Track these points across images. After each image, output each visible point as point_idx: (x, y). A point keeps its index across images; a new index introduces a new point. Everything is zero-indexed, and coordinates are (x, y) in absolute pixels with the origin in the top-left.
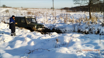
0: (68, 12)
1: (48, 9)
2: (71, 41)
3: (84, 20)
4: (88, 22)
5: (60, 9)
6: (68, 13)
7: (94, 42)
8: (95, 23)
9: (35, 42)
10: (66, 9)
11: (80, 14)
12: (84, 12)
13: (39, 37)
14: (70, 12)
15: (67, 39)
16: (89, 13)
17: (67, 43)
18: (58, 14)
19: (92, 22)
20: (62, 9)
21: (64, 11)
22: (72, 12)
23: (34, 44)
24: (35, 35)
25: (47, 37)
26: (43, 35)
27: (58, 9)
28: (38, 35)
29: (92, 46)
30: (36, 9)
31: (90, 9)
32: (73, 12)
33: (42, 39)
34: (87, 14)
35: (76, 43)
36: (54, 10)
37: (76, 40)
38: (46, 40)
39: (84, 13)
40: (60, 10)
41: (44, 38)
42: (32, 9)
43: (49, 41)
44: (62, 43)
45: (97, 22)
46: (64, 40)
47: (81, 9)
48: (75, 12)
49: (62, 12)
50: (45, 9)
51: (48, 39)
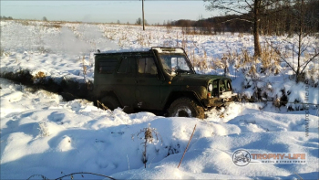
0: (188, 33)
1: (128, 24)
3: (237, 62)
4: (252, 68)
5: (164, 25)
6: (189, 37)
7: (274, 142)
8: (272, 70)
9: (73, 139)
10: (181, 23)
11: (227, 40)
12: (238, 34)
13: (90, 119)
14: (195, 33)
15: (183, 129)
16: (251, 37)
17: (181, 141)
18: (157, 42)
19: (262, 66)
20: (170, 25)
21: (178, 30)
22: (201, 34)
23: (72, 145)
24: (77, 112)
25: (117, 118)
26: (105, 113)
27: (159, 25)
28: (87, 114)
30: (89, 26)
31: (255, 24)
32: (205, 34)
33: (99, 126)
34: (247, 40)
35: (214, 146)
36: (146, 27)
37: (212, 131)
38: (112, 131)
39: (237, 38)
40: (165, 29)
41: (108, 123)
42: (77, 26)
43: (124, 136)
44: (167, 144)
45: (279, 67)
46: (174, 134)
47: (227, 24)
48: (209, 33)
49: (171, 34)
50: (119, 23)
51: (122, 126)
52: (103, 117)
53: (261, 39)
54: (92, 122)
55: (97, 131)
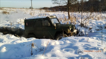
0: (47, 11)
1: (27, 9)
2: (50, 44)
3: (63, 21)
5: (39, 9)
6: (47, 13)
7: (74, 46)
9: (6, 48)
11: (60, 14)
12: (63, 12)
13: (13, 40)
14: (49, 12)
15: (45, 43)
16: (67, 13)
17: (44, 47)
18: (36, 14)
19: (70, 22)
20: (41, 9)
21: (44, 11)
22: (51, 12)
23: (6, 50)
24: (8, 38)
25: (22, 40)
26: (18, 38)
27: (37, 9)
28: (12, 39)
29: (72, 51)
30: (13, 9)
31: (68, 9)
33: (16, 43)
34: (66, 14)
35: (55, 48)
36: (33, 10)
37: (55, 43)
38: (20, 44)
39: (63, 13)
40: (39, 10)
41: (19, 42)
42: (8, 9)
44: (39, 48)
45: (76, 22)
46: (42, 45)
47: (60, 8)
48: (54, 12)
49: (41, 12)
50: (23, 8)
51: (24, 43)
52: (18, 40)
53: (70, 13)
54: (14, 42)
55: (15, 45)
